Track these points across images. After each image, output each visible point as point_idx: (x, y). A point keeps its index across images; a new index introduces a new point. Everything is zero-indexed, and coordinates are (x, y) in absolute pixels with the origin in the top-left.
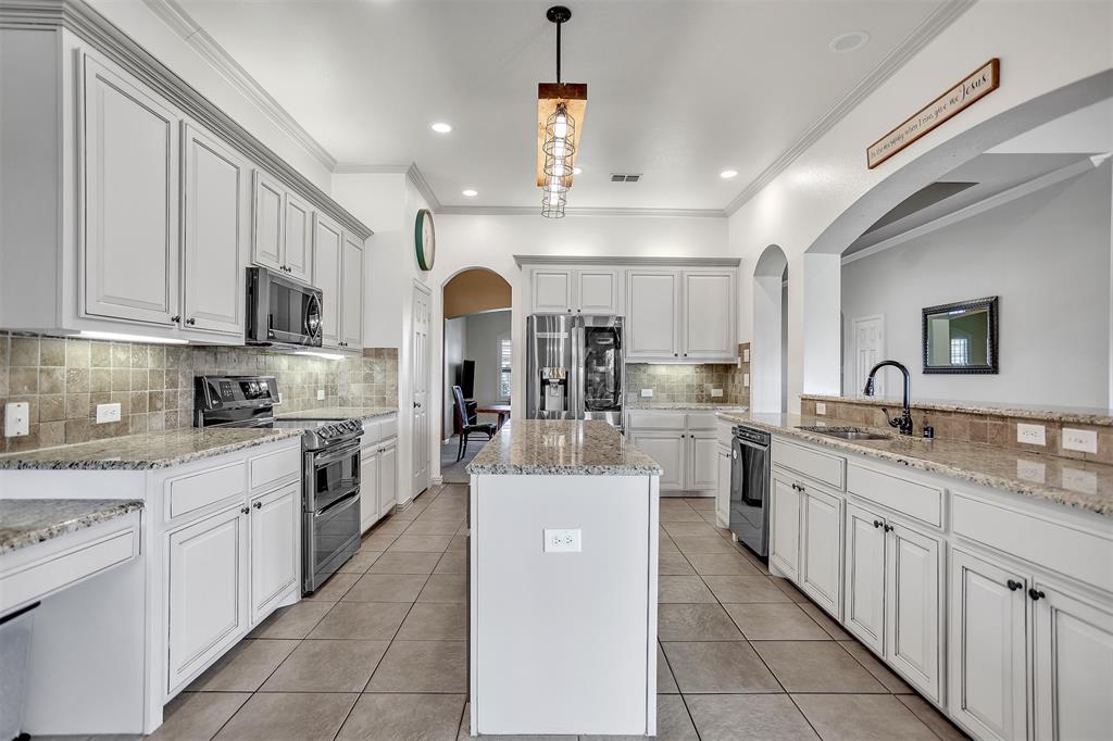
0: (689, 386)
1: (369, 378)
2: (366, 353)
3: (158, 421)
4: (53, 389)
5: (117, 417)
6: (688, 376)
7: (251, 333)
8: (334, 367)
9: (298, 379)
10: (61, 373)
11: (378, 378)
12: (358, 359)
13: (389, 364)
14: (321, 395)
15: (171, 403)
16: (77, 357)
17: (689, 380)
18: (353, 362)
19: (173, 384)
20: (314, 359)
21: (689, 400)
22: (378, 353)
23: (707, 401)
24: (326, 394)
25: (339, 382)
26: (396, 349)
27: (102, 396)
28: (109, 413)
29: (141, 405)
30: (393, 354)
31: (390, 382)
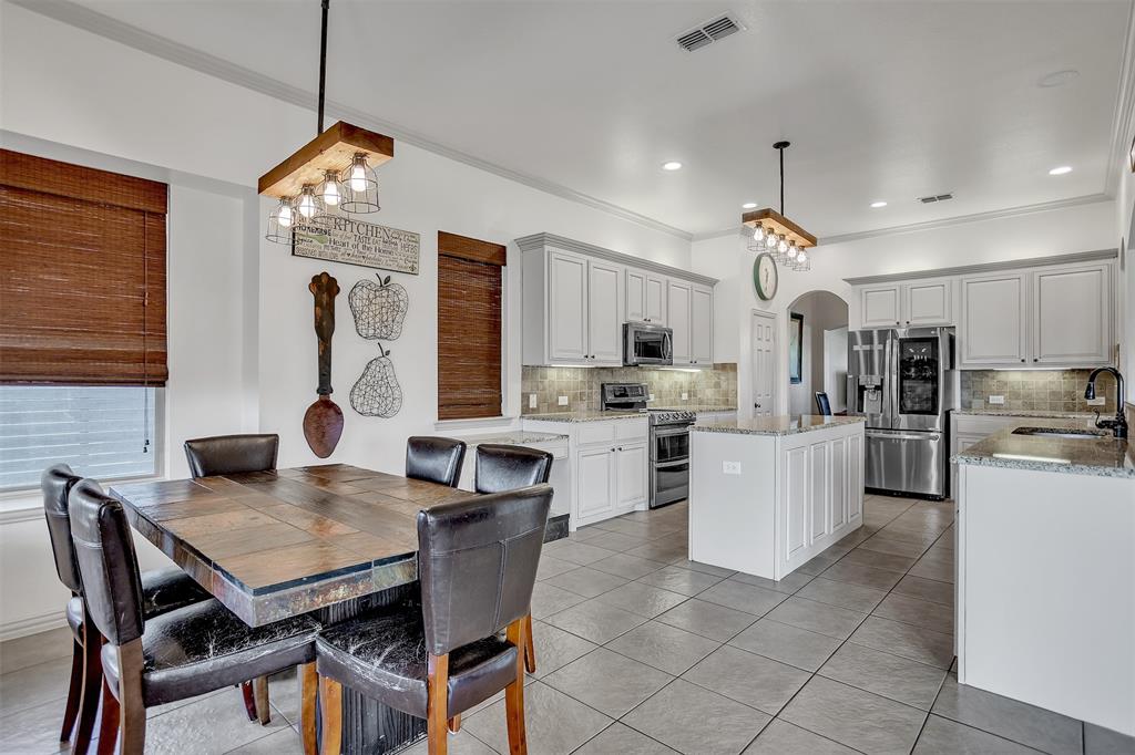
0: (1053, 393)
1: (717, 385)
2: (716, 367)
3: (584, 406)
4: (544, 389)
5: (566, 403)
6: (1053, 383)
7: (625, 360)
8: (695, 376)
9: (667, 386)
10: (546, 381)
11: (724, 385)
12: (710, 372)
13: (731, 374)
14: (685, 396)
15: (590, 397)
16: (552, 375)
17: (1054, 387)
18: (707, 374)
19: (591, 388)
20: (679, 372)
21: (1053, 408)
22: (724, 367)
23: (1080, 410)
24: (690, 396)
25: (698, 388)
26: (735, 364)
27: (561, 393)
28: (563, 401)
29: (577, 397)
30: (734, 367)
31: (731, 387)
